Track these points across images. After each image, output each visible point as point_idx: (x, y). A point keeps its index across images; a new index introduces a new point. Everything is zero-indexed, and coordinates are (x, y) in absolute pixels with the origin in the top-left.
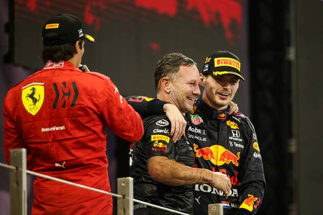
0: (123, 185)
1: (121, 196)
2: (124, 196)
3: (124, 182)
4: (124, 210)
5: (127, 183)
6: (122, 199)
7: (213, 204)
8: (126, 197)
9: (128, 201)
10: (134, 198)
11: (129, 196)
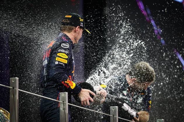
0: (13, 81)
1: (12, 88)
2: (13, 88)
3: (13, 80)
4: (13, 95)
5: (15, 80)
6: (12, 89)
7: (62, 93)
8: (15, 88)
9: (16, 90)
10: (19, 89)
11: (16, 88)
